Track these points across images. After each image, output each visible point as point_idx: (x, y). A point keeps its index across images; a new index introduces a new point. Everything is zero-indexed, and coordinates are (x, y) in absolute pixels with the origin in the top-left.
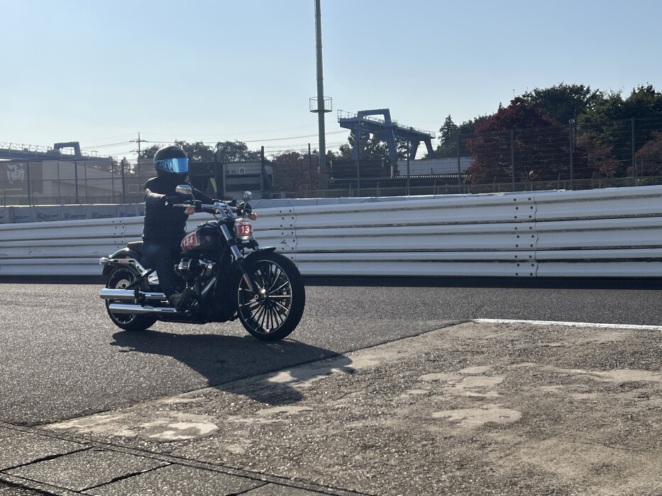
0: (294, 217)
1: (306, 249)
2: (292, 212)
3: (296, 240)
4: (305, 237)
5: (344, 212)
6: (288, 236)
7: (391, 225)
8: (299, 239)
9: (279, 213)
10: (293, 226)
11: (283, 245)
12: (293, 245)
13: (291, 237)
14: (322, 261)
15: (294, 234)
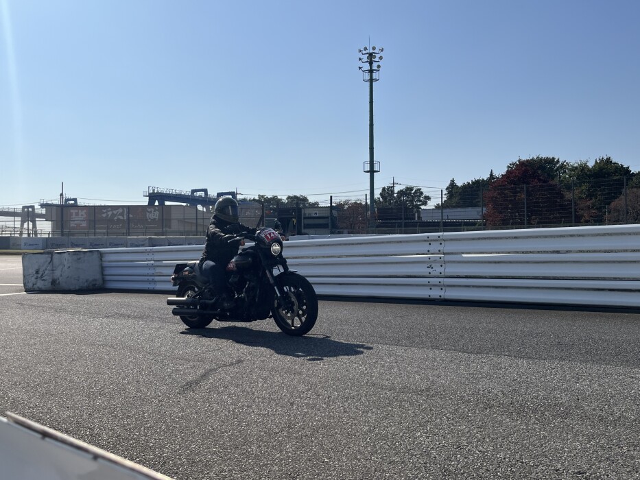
0: (443, 242)
1: (455, 274)
2: (441, 238)
3: (443, 265)
4: (454, 262)
5: (501, 238)
6: (435, 261)
7: (558, 252)
8: (447, 264)
9: (426, 239)
10: (442, 251)
11: (430, 270)
12: (441, 269)
13: (438, 262)
14: (474, 286)
15: (442, 259)
